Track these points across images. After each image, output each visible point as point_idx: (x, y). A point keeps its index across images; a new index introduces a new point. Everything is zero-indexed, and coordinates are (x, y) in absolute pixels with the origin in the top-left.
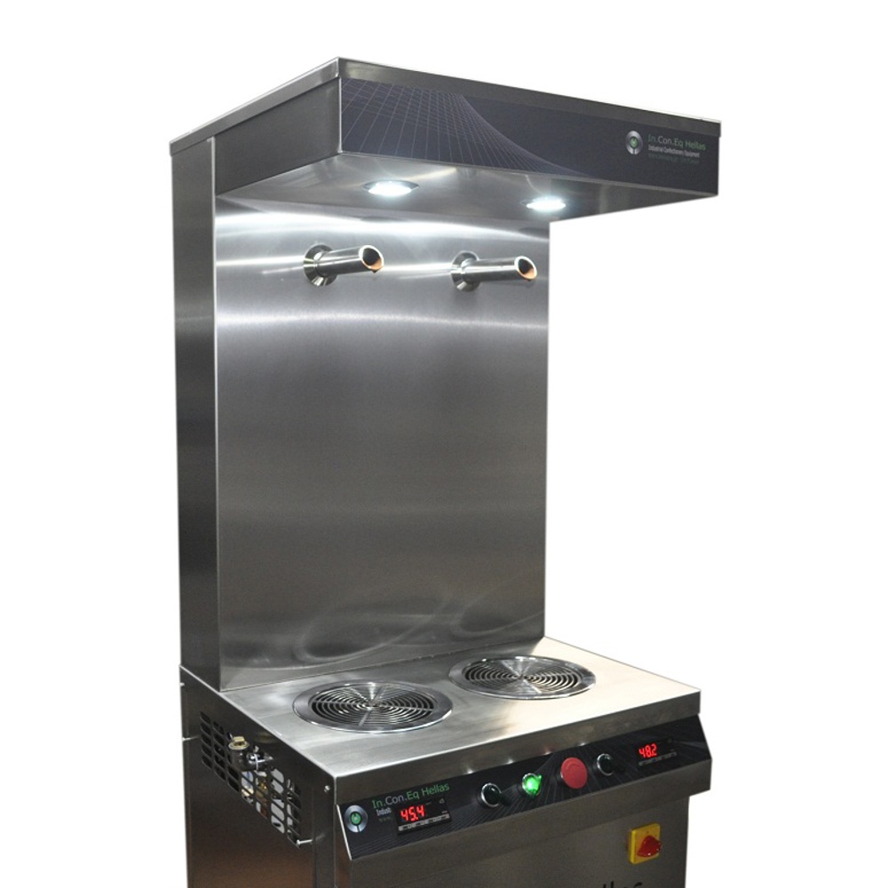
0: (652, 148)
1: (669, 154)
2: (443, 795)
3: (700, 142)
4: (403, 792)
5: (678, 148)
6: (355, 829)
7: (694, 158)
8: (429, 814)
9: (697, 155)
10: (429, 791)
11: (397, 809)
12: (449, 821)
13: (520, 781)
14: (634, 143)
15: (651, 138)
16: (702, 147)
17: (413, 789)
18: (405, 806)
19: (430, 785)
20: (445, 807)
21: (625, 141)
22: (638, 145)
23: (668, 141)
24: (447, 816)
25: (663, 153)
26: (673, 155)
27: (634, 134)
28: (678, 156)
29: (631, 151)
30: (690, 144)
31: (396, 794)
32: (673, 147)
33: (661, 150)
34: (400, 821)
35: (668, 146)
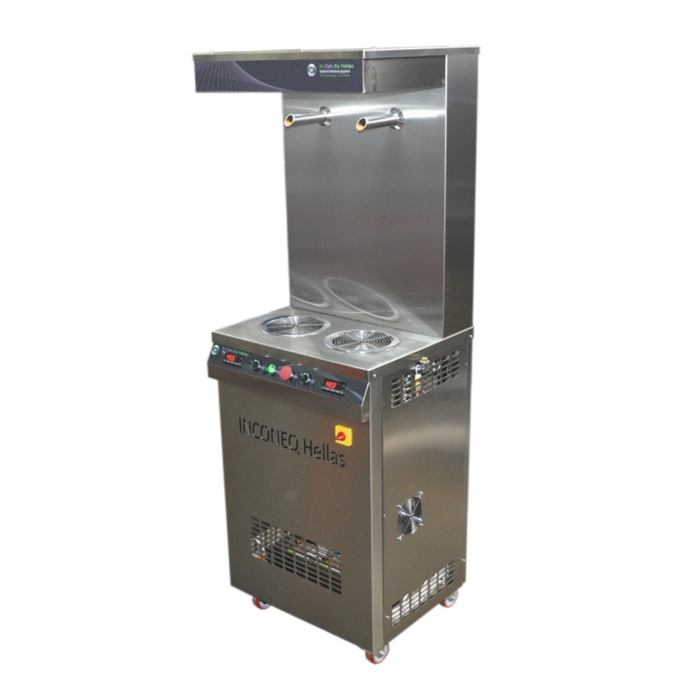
0: (321, 71)
1: (331, 74)
2: (243, 356)
3: (351, 64)
4: (233, 349)
5: (337, 69)
6: (213, 353)
7: (346, 73)
8: (235, 361)
9: (349, 71)
10: (241, 353)
11: (228, 353)
12: (240, 367)
13: (267, 366)
14: (312, 70)
15: (321, 66)
16: (351, 66)
17: (237, 350)
18: (230, 353)
19: (243, 351)
20: (241, 361)
21: (306, 70)
22: (314, 70)
23: (330, 66)
24: (240, 365)
25: (328, 74)
26: (334, 74)
27: (312, 65)
28: (337, 74)
29: (310, 74)
30: (343, 66)
31: (231, 348)
32: (333, 69)
33: (327, 72)
34: (225, 358)
35: (331, 69)
